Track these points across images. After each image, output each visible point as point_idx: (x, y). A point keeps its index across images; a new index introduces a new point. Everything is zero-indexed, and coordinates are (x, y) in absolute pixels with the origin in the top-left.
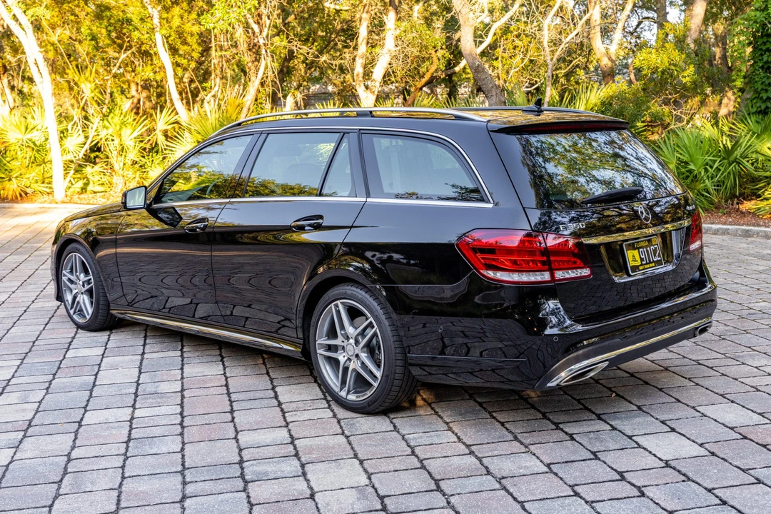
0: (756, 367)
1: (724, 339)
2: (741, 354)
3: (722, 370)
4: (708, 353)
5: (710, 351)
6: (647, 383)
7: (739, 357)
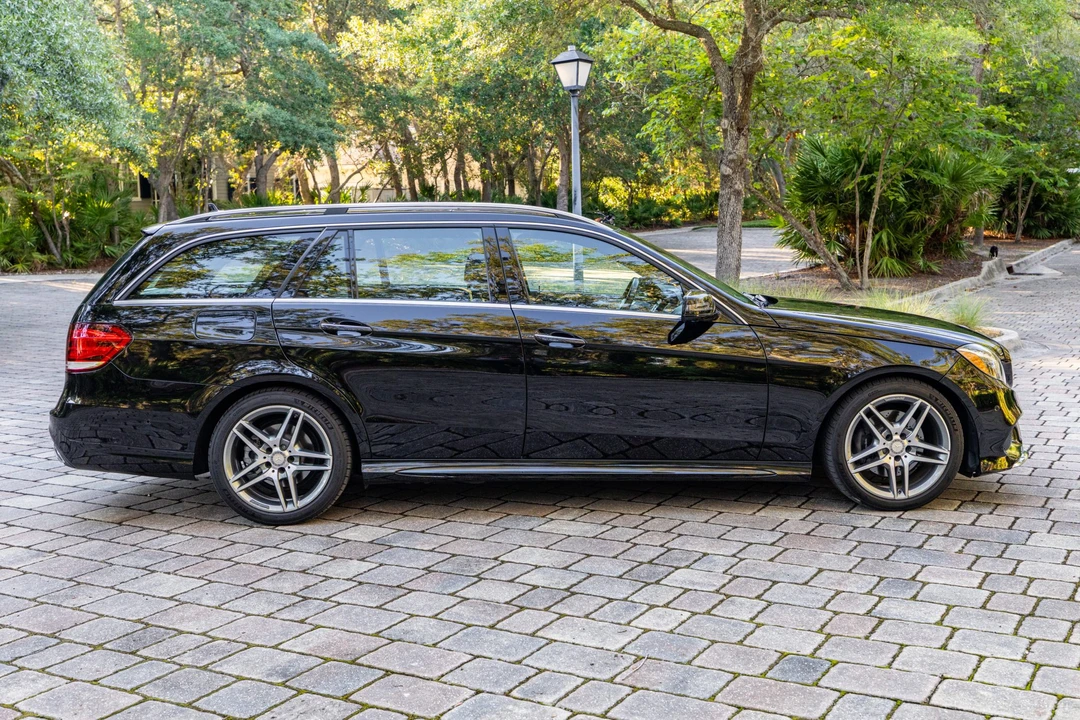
0: (11, 546)
1: (70, 580)
2: (35, 560)
3: (52, 536)
4: (81, 552)
5: (81, 555)
6: (127, 508)
7: (38, 556)
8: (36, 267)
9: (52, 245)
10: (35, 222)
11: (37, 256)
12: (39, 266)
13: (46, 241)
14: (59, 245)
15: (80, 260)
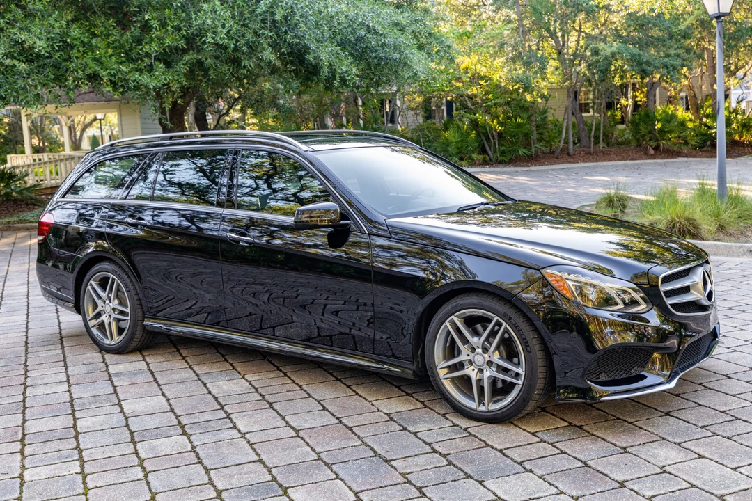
8: (475, 163)
9: (488, 149)
10: (478, 134)
11: (475, 156)
12: (477, 162)
13: (484, 145)
14: (492, 148)
15: (504, 158)
